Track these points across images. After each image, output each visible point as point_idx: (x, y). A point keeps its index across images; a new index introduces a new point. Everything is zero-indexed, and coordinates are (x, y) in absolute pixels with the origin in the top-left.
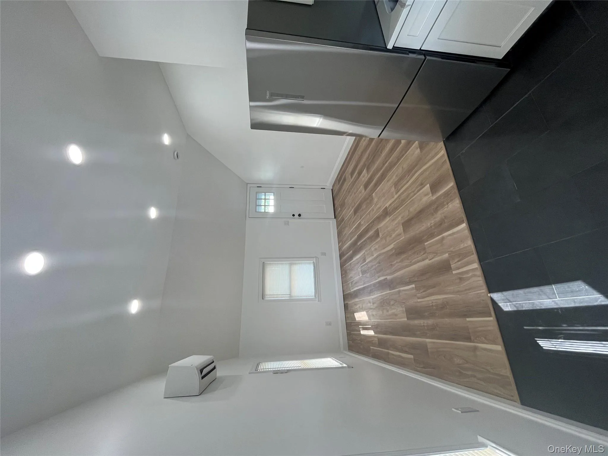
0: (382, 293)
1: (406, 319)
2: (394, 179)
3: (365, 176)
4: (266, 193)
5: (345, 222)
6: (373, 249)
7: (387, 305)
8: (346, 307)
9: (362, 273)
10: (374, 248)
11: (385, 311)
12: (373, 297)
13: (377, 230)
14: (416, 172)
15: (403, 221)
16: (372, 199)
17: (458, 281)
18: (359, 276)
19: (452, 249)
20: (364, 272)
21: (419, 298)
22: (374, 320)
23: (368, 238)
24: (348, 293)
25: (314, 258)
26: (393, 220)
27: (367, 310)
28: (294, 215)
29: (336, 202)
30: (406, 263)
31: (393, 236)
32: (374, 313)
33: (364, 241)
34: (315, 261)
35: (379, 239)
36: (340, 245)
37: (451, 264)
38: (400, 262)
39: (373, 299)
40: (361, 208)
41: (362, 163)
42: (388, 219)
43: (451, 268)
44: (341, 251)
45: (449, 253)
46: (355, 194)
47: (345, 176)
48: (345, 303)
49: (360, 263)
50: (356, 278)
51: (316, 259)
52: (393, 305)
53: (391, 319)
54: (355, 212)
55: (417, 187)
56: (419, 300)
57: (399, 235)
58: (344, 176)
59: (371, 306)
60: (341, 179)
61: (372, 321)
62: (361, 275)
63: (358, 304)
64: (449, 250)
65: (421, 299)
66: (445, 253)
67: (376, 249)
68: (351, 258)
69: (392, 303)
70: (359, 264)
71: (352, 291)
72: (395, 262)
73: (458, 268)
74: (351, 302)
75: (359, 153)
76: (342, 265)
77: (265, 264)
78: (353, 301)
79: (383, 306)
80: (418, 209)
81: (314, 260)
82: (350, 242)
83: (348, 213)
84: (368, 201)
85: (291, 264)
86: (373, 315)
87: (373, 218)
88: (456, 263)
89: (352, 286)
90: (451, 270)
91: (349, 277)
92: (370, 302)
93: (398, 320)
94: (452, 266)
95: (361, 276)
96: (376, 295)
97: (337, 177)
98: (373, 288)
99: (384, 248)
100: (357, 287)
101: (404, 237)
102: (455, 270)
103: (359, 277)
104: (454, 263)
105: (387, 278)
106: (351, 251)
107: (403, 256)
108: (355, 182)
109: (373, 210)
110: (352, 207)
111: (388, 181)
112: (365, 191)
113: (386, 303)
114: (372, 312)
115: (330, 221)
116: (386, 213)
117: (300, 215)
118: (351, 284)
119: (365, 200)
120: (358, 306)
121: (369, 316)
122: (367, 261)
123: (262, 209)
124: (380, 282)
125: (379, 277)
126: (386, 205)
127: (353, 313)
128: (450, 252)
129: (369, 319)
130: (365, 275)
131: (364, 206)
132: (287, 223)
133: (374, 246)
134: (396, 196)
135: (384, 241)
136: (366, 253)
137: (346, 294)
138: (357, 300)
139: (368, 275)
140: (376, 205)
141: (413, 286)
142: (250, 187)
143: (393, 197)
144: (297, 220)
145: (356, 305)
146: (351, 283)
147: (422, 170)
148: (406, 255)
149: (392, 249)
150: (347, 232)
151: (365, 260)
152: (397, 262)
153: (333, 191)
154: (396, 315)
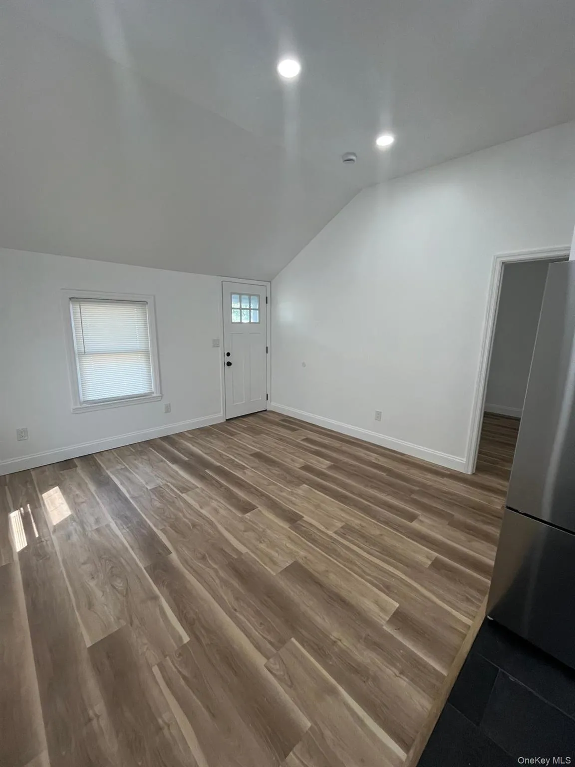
0: (132, 547)
1: (89, 644)
2: (355, 522)
3: (323, 465)
4: (258, 311)
5: (230, 438)
6: (214, 504)
7: (108, 570)
8: (67, 464)
9: (153, 489)
10: (218, 507)
11: (88, 568)
12: (113, 525)
13: (254, 508)
14: (396, 567)
15: (300, 561)
16: (298, 485)
18: (147, 484)
19: (327, 733)
20: (158, 491)
21: (161, 667)
22: (56, 543)
23: (227, 489)
24: (100, 465)
25: (161, 393)
26: (289, 538)
27: (77, 517)
28: (228, 354)
29: (251, 418)
30: (228, 597)
31: (262, 546)
32: (75, 538)
33: (217, 481)
34: (154, 395)
35: (240, 515)
36: (186, 434)
38: (222, 580)
39: (108, 526)
40: (270, 465)
41: (335, 455)
42: (286, 526)
44: (176, 438)
46: (284, 450)
47: (298, 430)
48: (75, 460)
49: (173, 481)
50: (140, 479)
51: (158, 396)
52: (113, 587)
53: (75, 592)
54: (257, 455)
55: (376, 578)
56: (156, 670)
57: (274, 562)
58: (298, 428)
59: (91, 527)
60: (290, 423)
61: (54, 537)
62: (149, 488)
63: (83, 491)
64: (321, 726)
65: (164, 677)
66: (311, 718)
67: (216, 511)
68: (175, 460)
69: (119, 584)
70: (170, 479)
71: (107, 471)
72: (215, 566)
74: (81, 471)
75: (344, 448)
76: (150, 443)
77: (143, 304)
78: (87, 480)
79: (100, 558)
80: (344, 594)
81: (156, 393)
82: (200, 452)
83: (248, 442)
84: (289, 478)
85: (146, 352)
86: (69, 536)
87: (269, 494)
89: (117, 470)
91: (136, 462)
92: (97, 521)
93: (77, 614)
95: (147, 488)
96: (120, 535)
97: (290, 417)
98: (135, 522)
99: (227, 529)
100: (122, 484)
101: (274, 574)
103: (144, 483)
105: (170, 553)
106: (187, 459)
107: (235, 583)
108: (303, 448)
109: (281, 490)
110: (260, 448)
111: (342, 510)
112: (299, 468)
113: (110, 567)
114: (76, 530)
115: (222, 413)
116: (293, 519)
117: (229, 364)
118: (122, 469)
119: (288, 471)
120: (78, 492)
121: (62, 525)
122: (184, 495)
123: (236, 305)
124: (153, 536)
125: (164, 531)
126: (304, 516)
127: (58, 483)
129: (56, 529)
130: (153, 497)
131: (276, 471)
132: (216, 344)
133: (220, 505)
134: (332, 532)
135: (241, 527)
136: (198, 490)
137: (95, 461)
138: (92, 488)
139: (157, 504)
140: (292, 494)
141: (186, 639)
142: (266, 286)
143: (326, 528)
144: (221, 360)
145: (79, 486)
146: (123, 467)
147: (409, 581)
148: (242, 591)
149: (235, 550)
150: (218, 445)
151: (184, 490)
152: (216, 572)
153: (264, 412)
154: (90, 605)
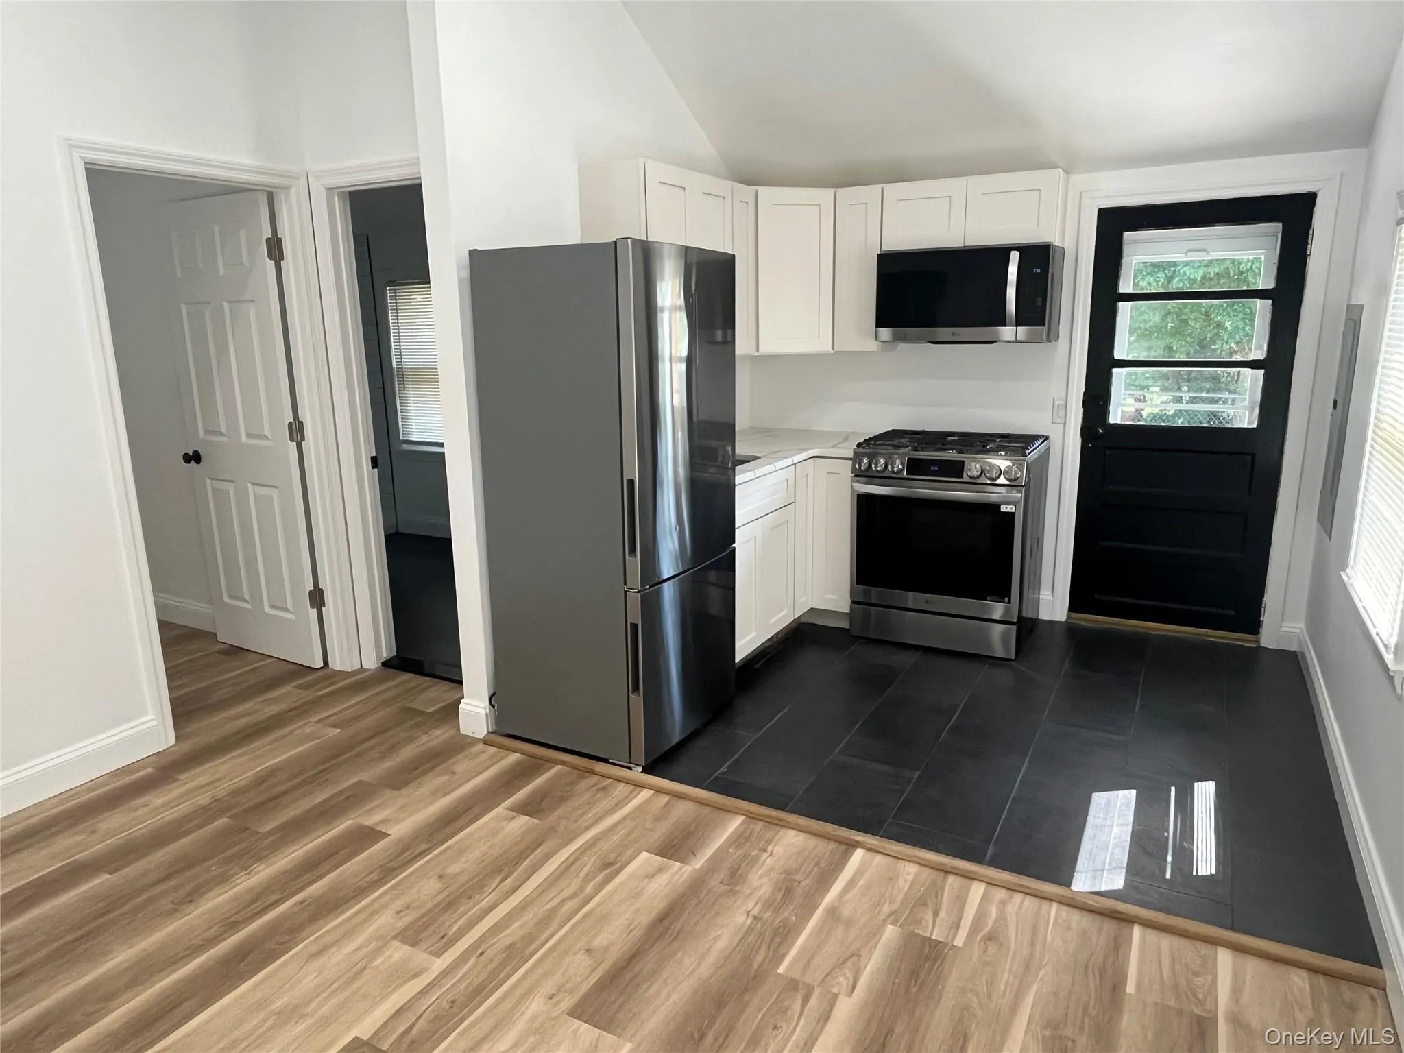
17: (992, 949)
19: (886, 909)
37: (928, 935)
43: (940, 942)
45: (889, 921)
55: (587, 880)
64: (882, 917)
73: (957, 926)
88: (934, 922)
90: (945, 945)
94: (933, 937)
102: (955, 936)
104: (930, 927)
128: (892, 918)
